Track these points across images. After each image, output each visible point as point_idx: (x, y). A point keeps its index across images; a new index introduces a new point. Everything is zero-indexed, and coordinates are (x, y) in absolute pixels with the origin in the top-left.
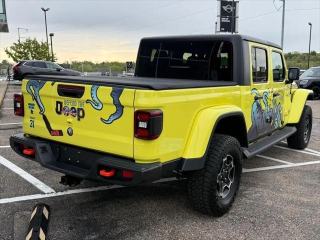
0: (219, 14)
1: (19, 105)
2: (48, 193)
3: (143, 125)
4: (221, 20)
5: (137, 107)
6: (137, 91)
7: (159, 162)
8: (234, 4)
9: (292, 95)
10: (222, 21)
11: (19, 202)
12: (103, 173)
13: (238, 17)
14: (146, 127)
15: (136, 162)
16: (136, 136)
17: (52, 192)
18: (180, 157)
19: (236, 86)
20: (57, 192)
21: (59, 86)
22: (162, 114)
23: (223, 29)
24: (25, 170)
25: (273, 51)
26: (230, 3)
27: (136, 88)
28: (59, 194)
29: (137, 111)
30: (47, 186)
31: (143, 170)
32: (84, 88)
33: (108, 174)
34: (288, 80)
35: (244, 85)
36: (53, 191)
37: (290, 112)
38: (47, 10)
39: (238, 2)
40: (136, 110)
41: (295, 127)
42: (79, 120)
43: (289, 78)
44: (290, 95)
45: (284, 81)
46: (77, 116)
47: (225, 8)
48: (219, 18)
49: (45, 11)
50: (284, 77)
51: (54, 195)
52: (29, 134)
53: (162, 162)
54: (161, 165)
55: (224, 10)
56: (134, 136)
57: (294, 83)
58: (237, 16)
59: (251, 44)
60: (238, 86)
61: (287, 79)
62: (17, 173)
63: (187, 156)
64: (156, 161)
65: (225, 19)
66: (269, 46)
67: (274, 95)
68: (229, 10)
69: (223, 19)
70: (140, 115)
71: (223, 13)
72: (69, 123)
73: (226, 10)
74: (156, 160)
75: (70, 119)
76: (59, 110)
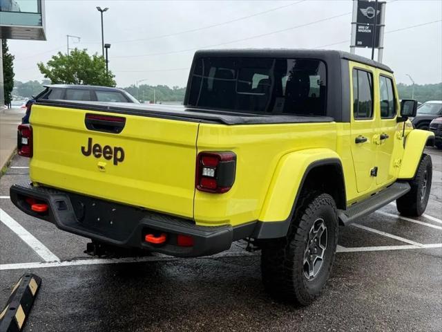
0: (355, 21)
1: (25, 141)
2: (50, 262)
3: (209, 172)
4: (357, 28)
5: (201, 147)
6: (201, 124)
7: (229, 226)
8: (379, 6)
9: (405, 137)
10: (359, 31)
11: (8, 270)
12: (149, 238)
13: (384, 26)
14: (213, 176)
15: (197, 224)
16: (198, 187)
17: (56, 261)
18: (256, 219)
19: (331, 123)
20: (62, 261)
21: (87, 115)
22: (235, 158)
23: (360, 43)
24: (28, 230)
25: (381, 75)
26: (372, 4)
27: (200, 122)
28: (65, 264)
29: (200, 153)
30: (51, 253)
31: (208, 235)
32: (124, 119)
33: (157, 240)
34: (400, 116)
35: (341, 122)
36: (58, 260)
37: (403, 162)
38: (105, 10)
39: (385, 3)
40: (199, 151)
41: (408, 184)
42: (115, 163)
43: (401, 115)
44: (403, 138)
45: (395, 118)
46: (113, 159)
47: (364, 11)
48: (355, 26)
49: (102, 11)
50: (394, 112)
51: (57, 265)
52: (38, 183)
53: (233, 225)
54: (231, 229)
55: (363, 14)
56: (196, 187)
57: (408, 121)
58: (382, 24)
59: (352, 65)
60: (334, 123)
61: (398, 115)
62: (17, 233)
63: (266, 218)
64: (225, 224)
65: (363, 27)
66: (376, 67)
67: (382, 138)
68: (370, 15)
69: (359, 27)
70: (206, 158)
71: (361, 19)
72: (101, 168)
73: (366, 15)
74: (224, 222)
75: (102, 162)
76: (86, 150)
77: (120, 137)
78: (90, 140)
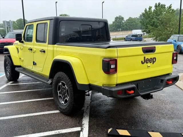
42: (153, 63)
75: (149, 64)
76: (143, 62)
77: (155, 54)
78: (145, 57)
